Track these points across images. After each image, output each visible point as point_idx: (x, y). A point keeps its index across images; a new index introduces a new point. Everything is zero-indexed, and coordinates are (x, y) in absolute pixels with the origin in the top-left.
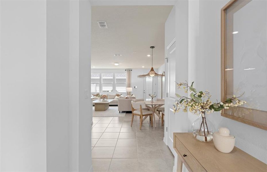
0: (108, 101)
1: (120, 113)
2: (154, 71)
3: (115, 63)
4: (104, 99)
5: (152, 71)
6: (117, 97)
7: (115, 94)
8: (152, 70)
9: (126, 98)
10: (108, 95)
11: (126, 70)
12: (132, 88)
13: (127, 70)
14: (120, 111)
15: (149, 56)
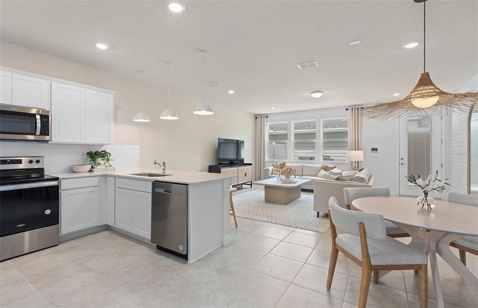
0: (295, 183)
1: (318, 217)
2: (432, 84)
3: (312, 93)
4: (288, 177)
5: (426, 85)
6: (323, 172)
7: (321, 165)
8: (425, 80)
9: (337, 179)
10: (304, 166)
11: (347, 109)
12: (362, 151)
13: (350, 109)
14: (318, 213)
15: (412, 45)
